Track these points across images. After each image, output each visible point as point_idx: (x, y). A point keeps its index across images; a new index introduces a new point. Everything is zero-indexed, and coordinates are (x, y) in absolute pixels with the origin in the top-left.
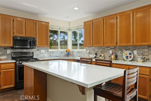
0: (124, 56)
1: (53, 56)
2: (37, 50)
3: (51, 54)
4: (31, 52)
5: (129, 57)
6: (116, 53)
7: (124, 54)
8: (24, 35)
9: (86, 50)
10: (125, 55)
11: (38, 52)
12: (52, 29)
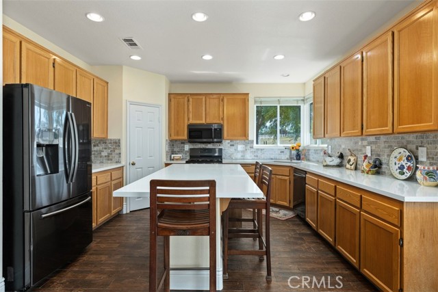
0: (395, 164)
1: (263, 156)
2: (231, 145)
3: (259, 154)
4: (217, 150)
5: (406, 167)
6: (379, 155)
7: (396, 157)
8: (203, 122)
9: (326, 145)
10: (397, 162)
11: (232, 149)
12: (261, 103)
